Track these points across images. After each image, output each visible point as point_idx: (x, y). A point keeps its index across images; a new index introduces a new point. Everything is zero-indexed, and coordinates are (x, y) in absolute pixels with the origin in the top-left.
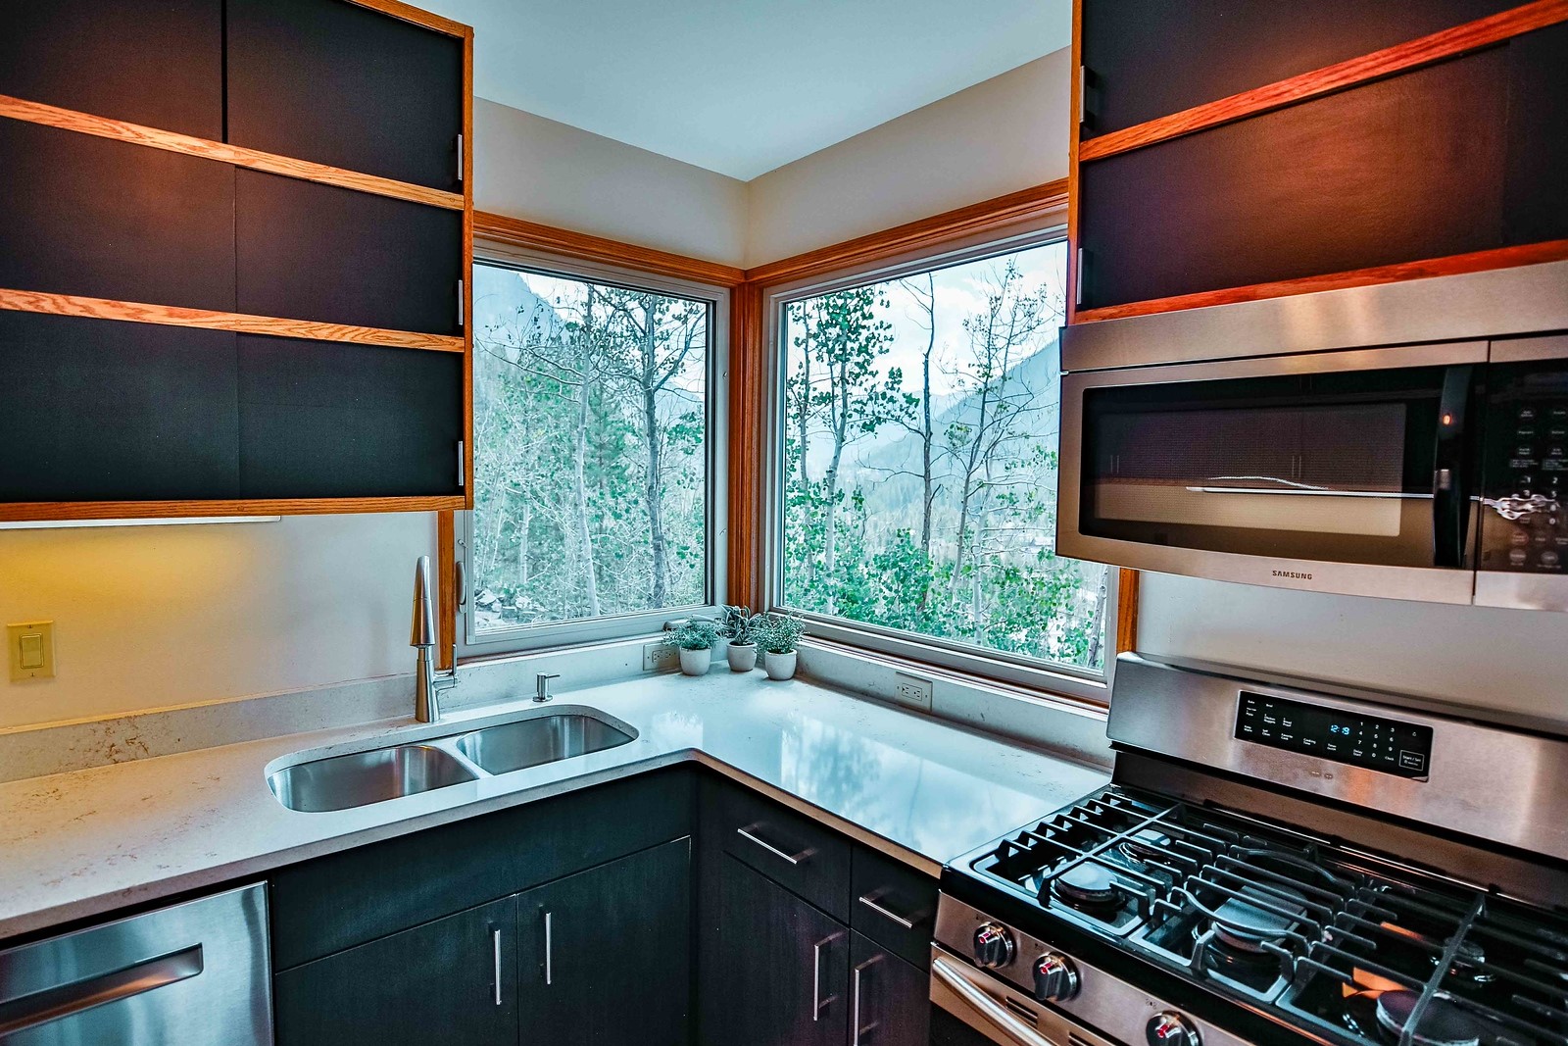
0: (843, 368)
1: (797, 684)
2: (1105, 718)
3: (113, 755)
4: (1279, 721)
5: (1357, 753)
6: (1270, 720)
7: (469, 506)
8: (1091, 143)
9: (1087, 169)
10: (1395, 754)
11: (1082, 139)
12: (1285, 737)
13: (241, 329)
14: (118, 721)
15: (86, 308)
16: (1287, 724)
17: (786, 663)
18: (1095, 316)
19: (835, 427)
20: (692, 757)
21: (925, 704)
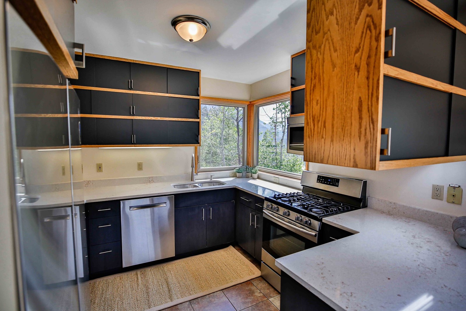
0: (285, 115)
1: (257, 180)
2: (300, 182)
3: (150, 182)
4: (322, 180)
5: (331, 184)
6: (321, 179)
7: (200, 146)
8: (293, 88)
9: (293, 92)
10: (335, 183)
11: (292, 88)
12: (323, 182)
13: (169, 120)
14: (150, 177)
15: (151, 118)
16: (323, 180)
17: (255, 176)
18: (293, 115)
19: (283, 129)
20: (235, 187)
21: (278, 182)
